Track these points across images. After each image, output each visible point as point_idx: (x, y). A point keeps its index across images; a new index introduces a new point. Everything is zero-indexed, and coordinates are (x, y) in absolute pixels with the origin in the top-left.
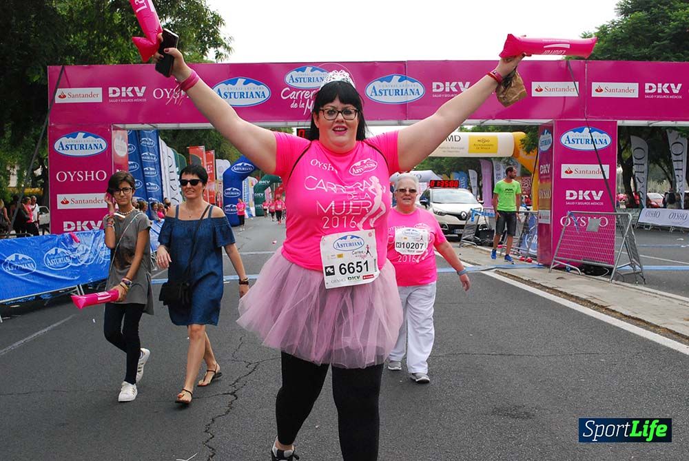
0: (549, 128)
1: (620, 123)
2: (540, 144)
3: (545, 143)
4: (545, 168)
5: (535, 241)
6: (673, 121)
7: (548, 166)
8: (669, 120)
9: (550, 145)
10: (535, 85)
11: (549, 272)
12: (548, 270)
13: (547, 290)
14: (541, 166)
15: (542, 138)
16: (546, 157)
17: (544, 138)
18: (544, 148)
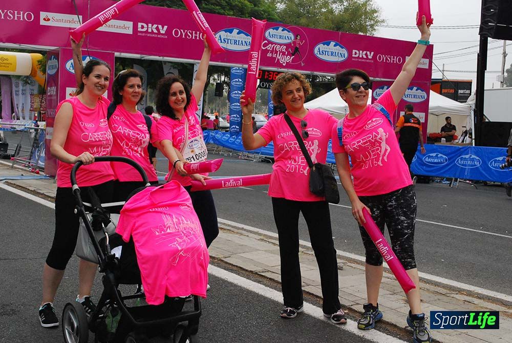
0: (55, 54)
1: (117, 54)
2: (47, 69)
3: (52, 67)
4: (52, 91)
5: (43, 154)
6: (160, 56)
7: (54, 88)
8: (156, 55)
9: (56, 70)
10: (43, 15)
11: (54, 183)
12: (53, 181)
13: (49, 199)
14: (49, 88)
15: (50, 63)
16: (52, 80)
17: (51, 63)
18: (52, 72)
